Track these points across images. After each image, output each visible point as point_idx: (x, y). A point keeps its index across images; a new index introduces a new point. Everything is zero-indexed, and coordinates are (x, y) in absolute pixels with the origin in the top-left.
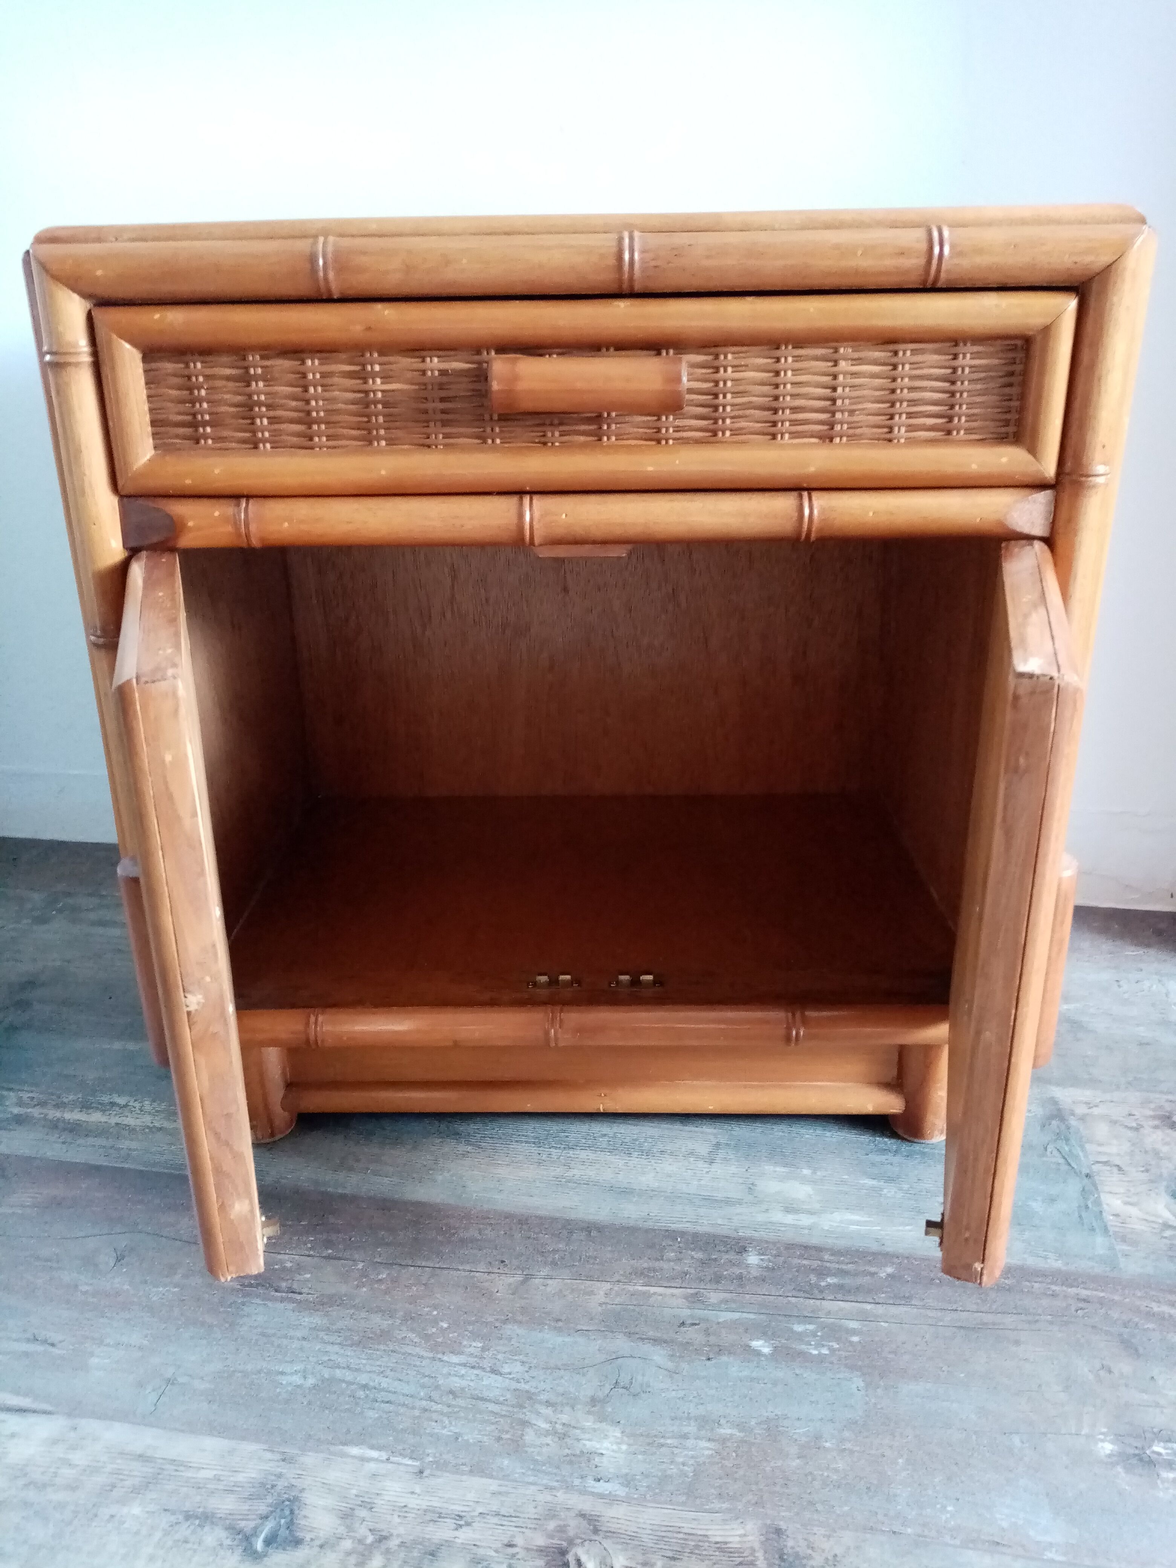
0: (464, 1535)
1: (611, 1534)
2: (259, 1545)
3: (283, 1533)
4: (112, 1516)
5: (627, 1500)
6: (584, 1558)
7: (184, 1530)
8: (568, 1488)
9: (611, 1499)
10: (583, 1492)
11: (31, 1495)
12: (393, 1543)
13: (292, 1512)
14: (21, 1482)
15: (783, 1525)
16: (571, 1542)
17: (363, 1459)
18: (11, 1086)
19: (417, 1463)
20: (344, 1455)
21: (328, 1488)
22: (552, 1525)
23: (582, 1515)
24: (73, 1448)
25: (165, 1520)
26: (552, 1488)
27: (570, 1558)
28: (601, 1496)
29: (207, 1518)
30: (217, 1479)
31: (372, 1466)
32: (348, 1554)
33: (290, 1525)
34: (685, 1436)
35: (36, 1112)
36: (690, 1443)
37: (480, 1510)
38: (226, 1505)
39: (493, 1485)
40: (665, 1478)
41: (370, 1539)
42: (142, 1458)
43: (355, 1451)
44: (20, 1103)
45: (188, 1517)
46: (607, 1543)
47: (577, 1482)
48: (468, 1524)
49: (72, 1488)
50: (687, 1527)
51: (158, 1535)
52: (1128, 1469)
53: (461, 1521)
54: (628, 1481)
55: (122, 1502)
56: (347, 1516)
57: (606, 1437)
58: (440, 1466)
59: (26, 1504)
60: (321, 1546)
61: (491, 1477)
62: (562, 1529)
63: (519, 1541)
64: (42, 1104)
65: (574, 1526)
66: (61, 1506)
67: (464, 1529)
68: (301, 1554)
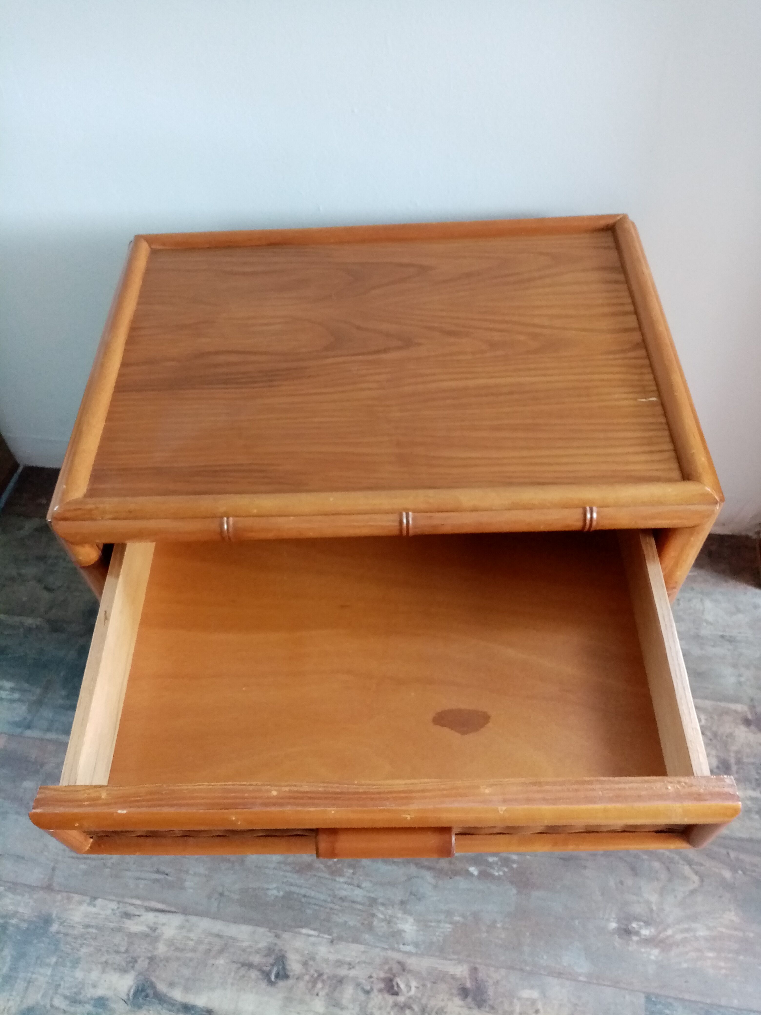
0: (352, 973)
1: (410, 971)
2: (273, 978)
3: (281, 973)
4: (213, 965)
5: (416, 954)
6: (400, 983)
7: (243, 971)
8: (393, 949)
9: (409, 954)
10: (399, 951)
11: (178, 954)
12: (325, 977)
13: (283, 962)
14: (173, 948)
15: (477, 966)
16: (394, 976)
17: (309, 935)
19: (330, 937)
20: (300, 933)
21: (297, 951)
22: (386, 967)
23: (399, 962)
24: (189, 931)
25: (235, 966)
26: (386, 949)
27: (394, 983)
28: (405, 953)
29: (250, 966)
30: (250, 946)
31: (312, 939)
32: (308, 982)
33: (284, 969)
34: (439, 921)
36: (442, 925)
37: (358, 960)
38: (256, 959)
39: (362, 948)
40: (432, 943)
41: (316, 975)
42: (219, 936)
43: (304, 931)
45: (243, 965)
46: (409, 976)
47: (396, 946)
48: (354, 967)
49: (194, 950)
50: (440, 968)
51: (233, 974)
52: (620, 936)
53: (351, 966)
54: (416, 945)
55: (215, 957)
56: (305, 964)
57: (407, 922)
58: (341, 938)
59: (178, 959)
60: (297, 979)
61: (361, 944)
62: (390, 969)
63: (374, 975)
65: (396, 968)
66: (191, 960)
67: (352, 970)
68: (290, 982)
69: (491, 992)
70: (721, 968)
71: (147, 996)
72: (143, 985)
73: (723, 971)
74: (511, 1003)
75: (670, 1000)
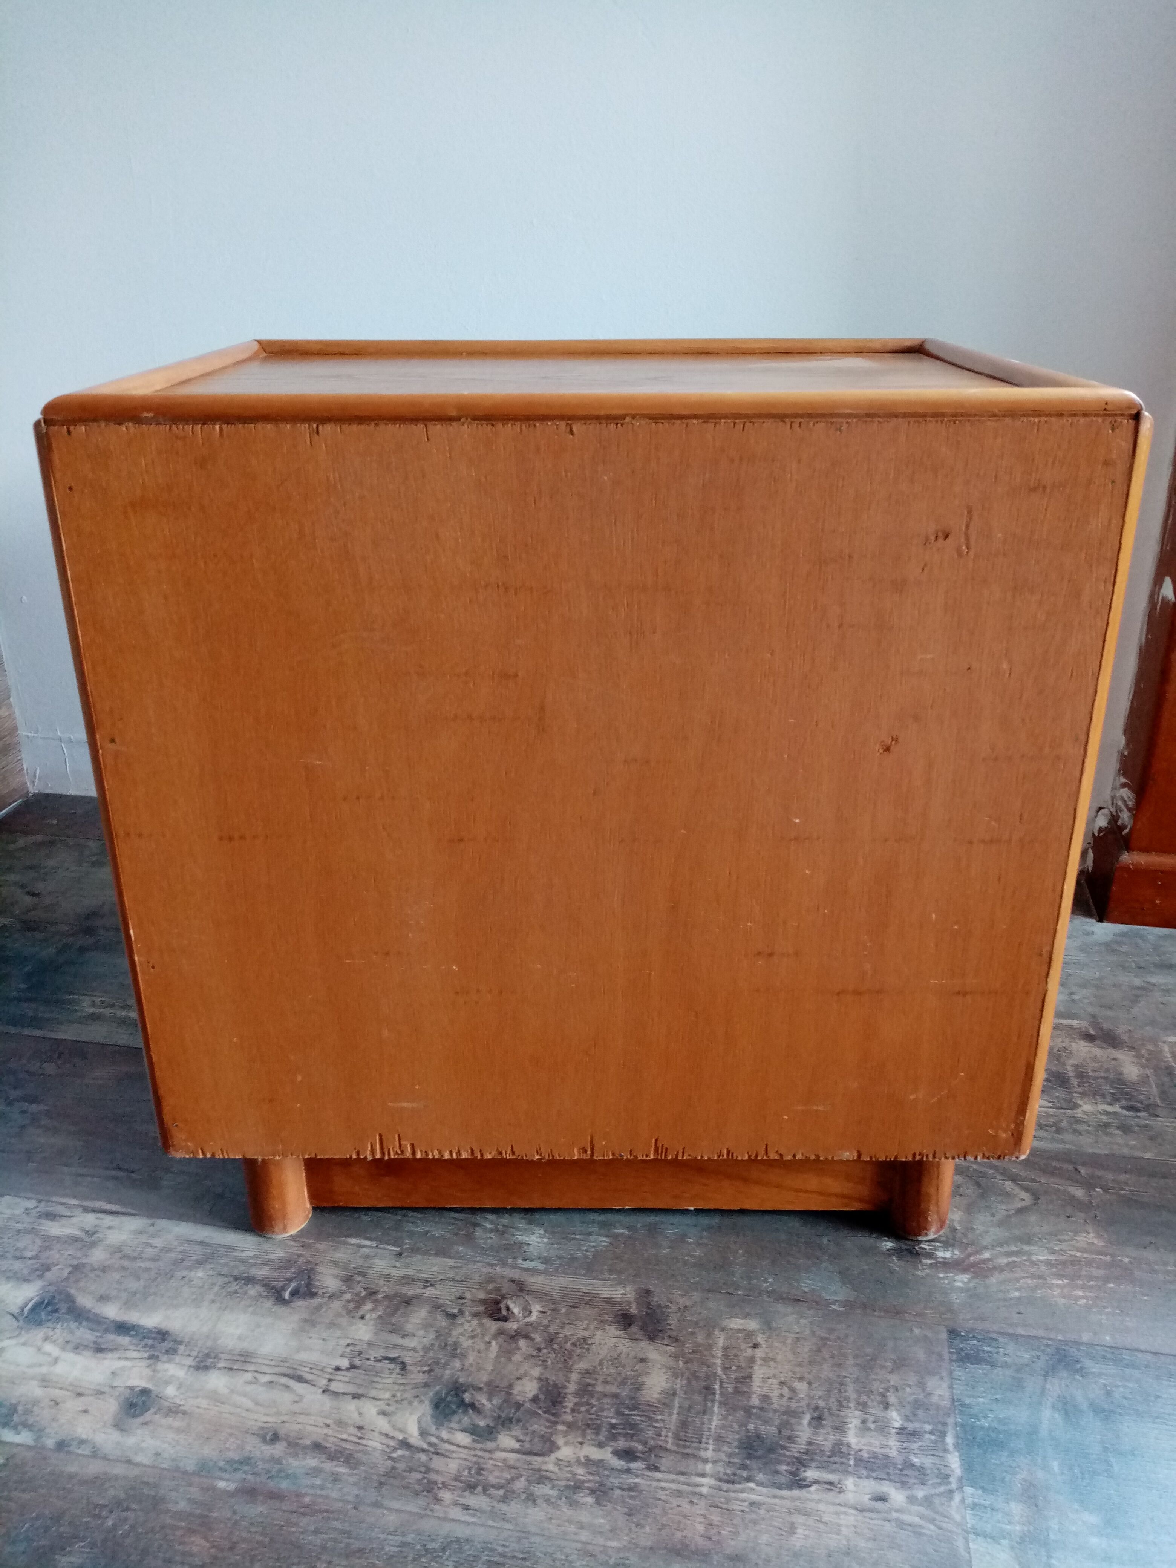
0: (429, 1292)
1: (530, 1292)
2: (287, 1296)
3: (303, 1289)
4: (184, 1277)
5: (545, 1272)
6: (511, 1306)
7: (234, 1286)
8: (504, 1264)
9: (534, 1271)
10: (515, 1267)
11: (126, 1263)
12: (380, 1296)
13: (309, 1277)
14: (118, 1255)
15: (652, 1288)
16: (503, 1297)
17: (360, 1246)
18: (85, 992)
19: (398, 1249)
20: (345, 1243)
21: (335, 1264)
22: (490, 1287)
23: (513, 1281)
24: (153, 1236)
25: (221, 1280)
26: (492, 1265)
27: (502, 1306)
28: (527, 1270)
29: (250, 1280)
30: (256, 1257)
31: (366, 1250)
32: (349, 1302)
33: (309, 1285)
34: (590, 1234)
35: (107, 1012)
36: (591, 1238)
37: (441, 1277)
38: (263, 1272)
39: (451, 1262)
40: (573, 1259)
41: (364, 1294)
42: (201, 1243)
43: (353, 1241)
44: (93, 1004)
45: (236, 1279)
46: (528, 1298)
47: (510, 1261)
48: (432, 1285)
49: (154, 1259)
50: (584, 1289)
51: (216, 1288)
53: (427, 1283)
54: (546, 1261)
55: (190, 1269)
56: (348, 1280)
57: (533, 1233)
58: (414, 1250)
59: (124, 1268)
60: (330, 1297)
61: (450, 1257)
62: (498, 1289)
63: (468, 1296)
64: (112, 1006)
65: (506, 1288)
66: (147, 1270)
67: (430, 1288)
68: (317, 1301)
69: (673, 1321)
70: (1078, 1298)
71: (56, 1311)
72: (53, 1297)
73: (1082, 1302)
74: (709, 1335)
75: (994, 1335)
